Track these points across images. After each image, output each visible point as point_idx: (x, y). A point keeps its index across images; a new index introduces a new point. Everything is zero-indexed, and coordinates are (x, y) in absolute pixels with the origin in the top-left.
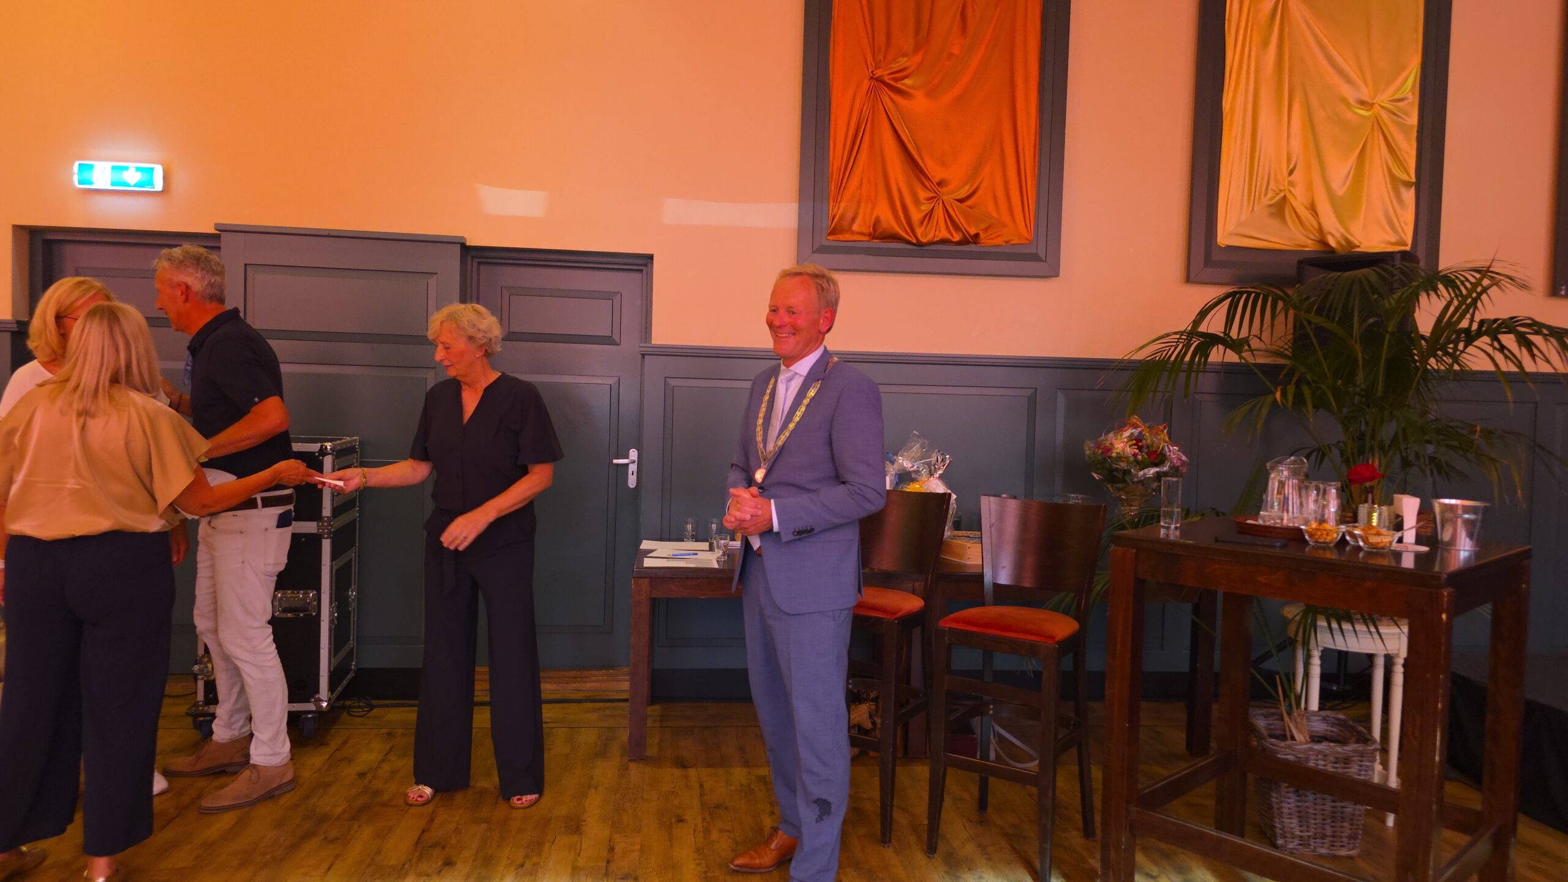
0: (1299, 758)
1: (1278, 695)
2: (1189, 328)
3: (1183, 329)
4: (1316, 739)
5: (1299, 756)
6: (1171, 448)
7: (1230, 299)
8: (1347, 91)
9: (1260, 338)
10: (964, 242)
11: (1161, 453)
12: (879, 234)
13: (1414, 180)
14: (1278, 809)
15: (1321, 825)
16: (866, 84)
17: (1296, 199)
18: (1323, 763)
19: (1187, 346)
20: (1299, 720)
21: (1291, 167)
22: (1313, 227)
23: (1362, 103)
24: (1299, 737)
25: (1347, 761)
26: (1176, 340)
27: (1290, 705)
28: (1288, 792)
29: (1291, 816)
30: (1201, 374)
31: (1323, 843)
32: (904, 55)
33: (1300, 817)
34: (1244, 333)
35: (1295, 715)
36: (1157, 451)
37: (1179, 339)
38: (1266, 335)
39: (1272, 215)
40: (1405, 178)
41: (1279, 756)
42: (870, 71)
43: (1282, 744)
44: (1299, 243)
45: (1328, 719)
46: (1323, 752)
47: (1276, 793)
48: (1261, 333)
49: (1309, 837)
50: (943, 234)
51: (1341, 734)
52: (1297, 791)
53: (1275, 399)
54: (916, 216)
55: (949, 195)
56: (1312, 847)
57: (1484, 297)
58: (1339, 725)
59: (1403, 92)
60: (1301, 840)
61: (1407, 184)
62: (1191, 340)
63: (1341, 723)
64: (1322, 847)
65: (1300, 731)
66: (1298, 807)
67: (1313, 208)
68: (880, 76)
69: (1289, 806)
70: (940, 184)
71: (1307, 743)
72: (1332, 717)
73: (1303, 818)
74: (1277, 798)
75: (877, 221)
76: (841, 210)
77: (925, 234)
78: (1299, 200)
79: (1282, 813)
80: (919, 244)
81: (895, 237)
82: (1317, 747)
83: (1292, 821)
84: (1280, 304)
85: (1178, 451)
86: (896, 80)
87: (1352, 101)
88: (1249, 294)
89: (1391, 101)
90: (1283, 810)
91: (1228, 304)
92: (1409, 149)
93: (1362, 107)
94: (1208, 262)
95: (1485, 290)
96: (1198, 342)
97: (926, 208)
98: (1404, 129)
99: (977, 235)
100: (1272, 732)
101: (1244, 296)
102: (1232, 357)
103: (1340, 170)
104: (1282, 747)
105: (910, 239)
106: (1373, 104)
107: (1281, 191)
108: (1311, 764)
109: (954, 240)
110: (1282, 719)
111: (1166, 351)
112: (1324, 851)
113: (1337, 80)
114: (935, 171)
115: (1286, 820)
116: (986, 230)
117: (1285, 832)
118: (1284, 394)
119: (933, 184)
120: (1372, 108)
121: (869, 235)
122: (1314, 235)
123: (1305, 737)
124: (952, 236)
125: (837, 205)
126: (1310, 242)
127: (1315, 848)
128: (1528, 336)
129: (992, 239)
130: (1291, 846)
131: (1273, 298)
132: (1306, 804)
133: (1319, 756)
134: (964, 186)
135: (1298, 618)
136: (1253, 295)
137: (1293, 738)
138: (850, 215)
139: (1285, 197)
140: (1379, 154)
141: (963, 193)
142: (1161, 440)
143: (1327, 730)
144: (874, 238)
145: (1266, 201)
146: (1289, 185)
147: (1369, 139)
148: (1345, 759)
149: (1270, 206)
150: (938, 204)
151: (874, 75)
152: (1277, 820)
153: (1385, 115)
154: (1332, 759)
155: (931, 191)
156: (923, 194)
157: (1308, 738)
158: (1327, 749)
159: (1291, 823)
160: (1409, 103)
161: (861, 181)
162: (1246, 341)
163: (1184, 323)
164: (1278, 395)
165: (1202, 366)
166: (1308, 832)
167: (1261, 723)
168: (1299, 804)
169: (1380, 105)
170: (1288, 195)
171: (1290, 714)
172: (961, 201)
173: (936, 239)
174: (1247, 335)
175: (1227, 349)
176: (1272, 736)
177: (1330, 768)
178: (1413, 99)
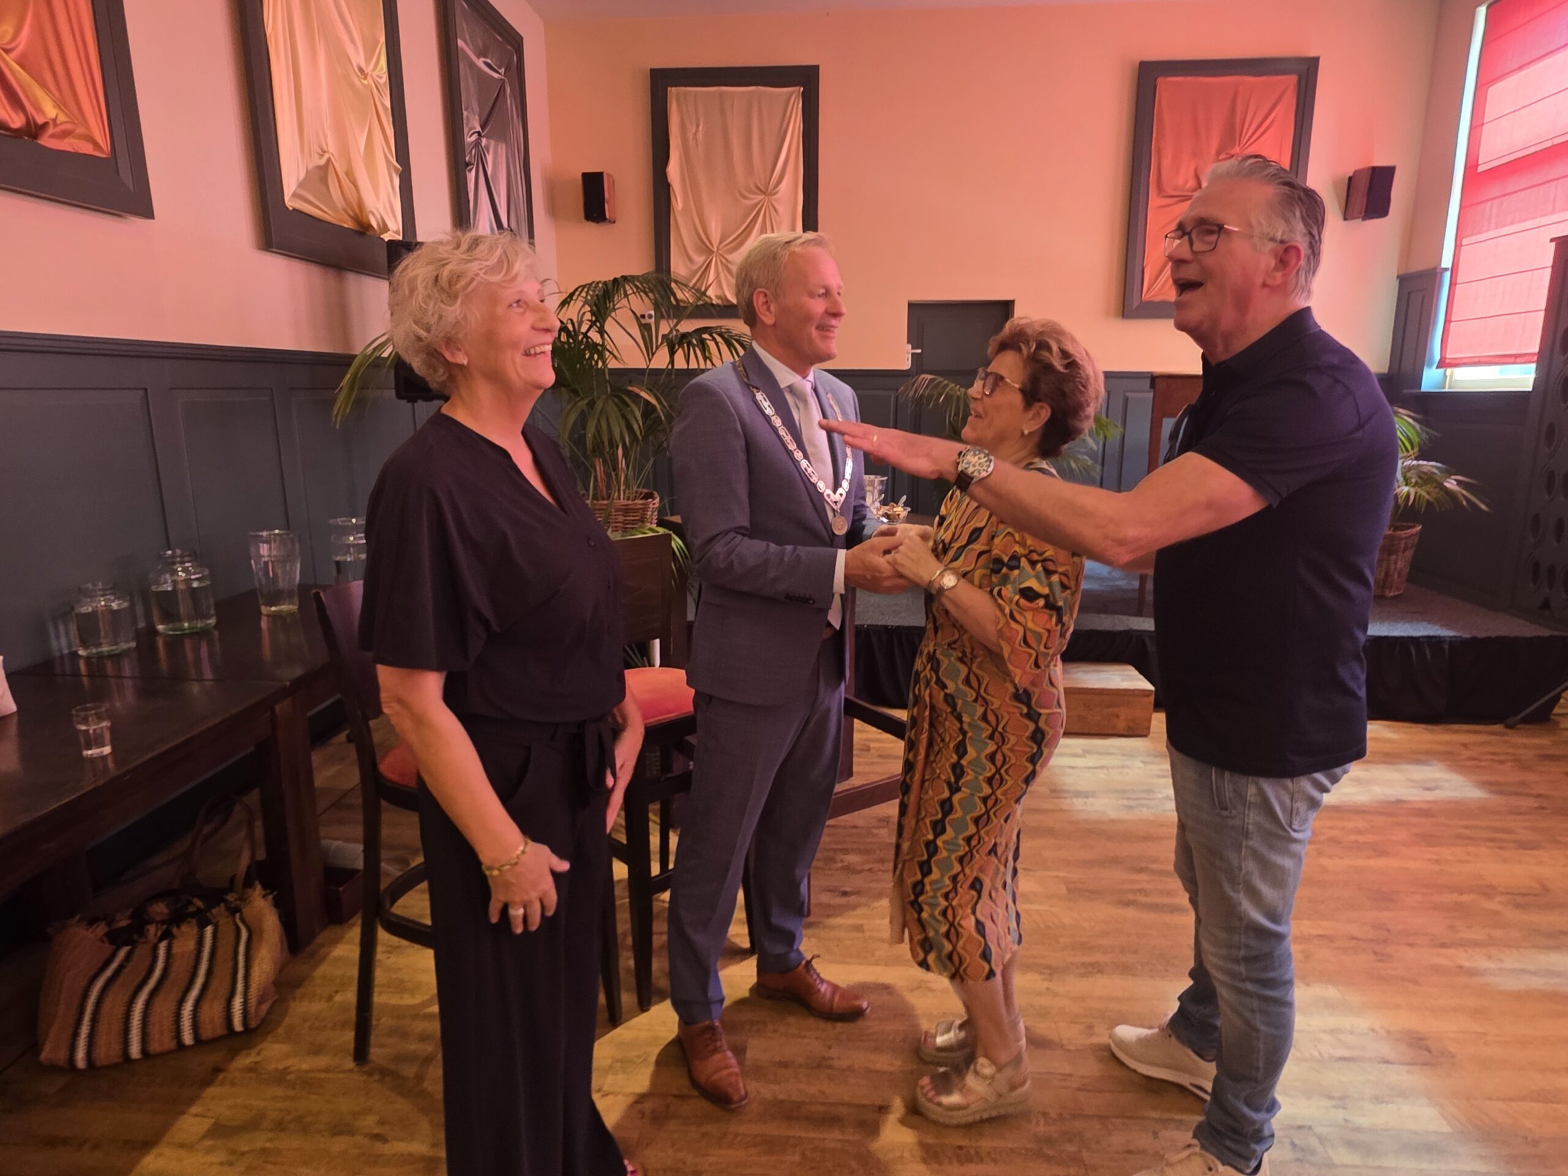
8: (352, 53)
10: (24, 133)
13: (400, 168)
22: (354, 202)
39: (320, 179)
40: (395, 163)
44: (341, 217)
59: (380, 68)
61: (396, 170)
67: (351, 180)
78: (339, 167)
87: (356, 66)
89: (376, 76)
92: (390, 133)
98: (384, 109)
99: (45, 125)
106: (367, 75)
107: (324, 152)
109: (13, 126)
120: (367, 78)
122: (353, 211)
124: (11, 118)
126: (347, 217)
129: (57, 138)
134: (10, 27)
139: (329, 160)
140: (377, 132)
141: (10, 37)
145: (315, 160)
147: (371, 116)
149: (319, 167)
153: (374, 89)
160: (384, 83)
169: (372, 78)
170: (332, 158)
172: (9, 56)
178: (385, 79)
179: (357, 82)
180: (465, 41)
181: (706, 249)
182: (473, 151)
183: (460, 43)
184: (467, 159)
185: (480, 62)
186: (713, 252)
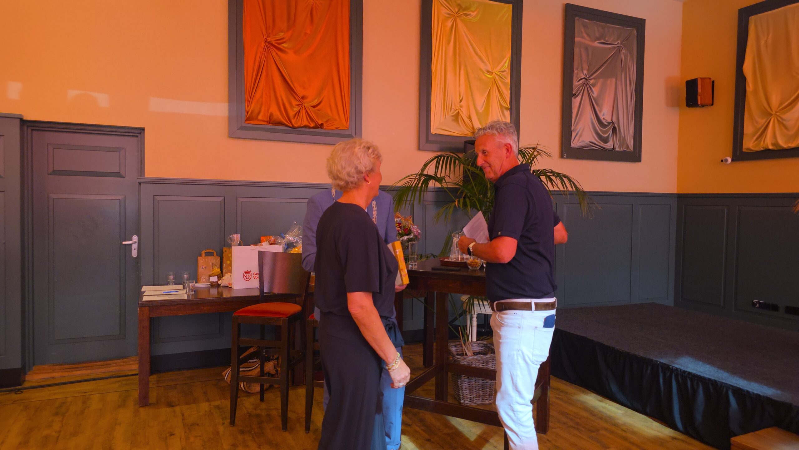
0: (469, 363)
1: (460, 336)
2: (420, 172)
3: (417, 173)
4: (475, 354)
5: (468, 362)
6: (414, 227)
7: (437, 159)
8: (482, 66)
9: (449, 177)
10: (316, 127)
11: (409, 229)
12: (271, 121)
13: (509, 107)
14: (461, 387)
15: (478, 392)
16: (263, 44)
17: (463, 113)
18: (478, 364)
19: (419, 180)
20: (468, 346)
21: (461, 99)
22: (470, 126)
23: (488, 72)
24: (468, 354)
25: (487, 362)
26: (415, 178)
27: (465, 340)
28: (465, 379)
29: (466, 389)
30: (425, 192)
31: (479, 399)
32: (282, 32)
33: (470, 389)
34: (443, 175)
35: (467, 344)
36: (407, 229)
37: (416, 177)
38: (452, 175)
39: (453, 120)
40: (506, 106)
41: (461, 363)
42: (265, 38)
43: (462, 358)
44: (465, 133)
45: (480, 344)
46: (477, 359)
47: (460, 380)
48: (450, 174)
49: (473, 397)
50: (305, 123)
51: (485, 350)
52: (468, 378)
53: (455, 205)
54: (291, 114)
55: (307, 104)
56: (475, 402)
57: (535, 159)
58: (484, 346)
59: (504, 68)
60: (470, 399)
61: (507, 109)
62: (421, 177)
63: (485, 346)
64: (479, 401)
65: (469, 351)
66: (469, 384)
67: (470, 118)
68: (270, 41)
69: (465, 385)
70: (303, 98)
71: (472, 356)
72: (482, 344)
73: (471, 390)
74: (460, 382)
75: (271, 115)
76: (252, 108)
77: (296, 122)
78: (464, 115)
79: (463, 388)
80: (293, 127)
81: (280, 124)
82: (476, 357)
83: (466, 391)
84: (457, 161)
85: (417, 228)
86: (279, 44)
87: (485, 71)
88: (444, 157)
89: (500, 72)
90: (463, 387)
91: (436, 161)
92: (507, 93)
93: (489, 74)
94: (427, 141)
95: (535, 157)
96: (424, 178)
97: (296, 109)
98: (504, 84)
99: (322, 124)
100: (458, 353)
101: (443, 157)
102: (438, 185)
103: (480, 101)
104: (462, 359)
105: (288, 124)
106: (493, 72)
107: (457, 109)
108: (474, 365)
109: (311, 126)
110: (462, 347)
111: (410, 183)
112: (479, 403)
113: (478, 61)
114: (300, 92)
115: (464, 391)
116: (327, 122)
117: (464, 397)
118: (459, 202)
119: (299, 97)
120: (492, 74)
121: (267, 122)
122: (471, 130)
123: (471, 354)
124: (310, 125)
125: (250, 106)
126: (469, 133)
127: (476, 402)
128: (551, 177)
129: (329, 126)
130: (466, 402)
131: (454, 159)
132: (472, 383)
133: (477, 361)
134: (315, 99)
135: (467, 301)
136: (446, 157)
137: (466, 354)
138: (256, 111)
139: (458, 112)
140: (495, 95)
141: (315, 102)
142: (408, 223)
143: (480, 349)
144: (270, 123)
145: (451, 114)
146: (460, 107)
147: (491, 89)
148: (487, 361)
149: (453, 116)
150: (303, 108)
151: (267, 40)
152: (460, 392)
153: (497, 78)
154: (482, 362)
155: (298, 101)
156: (294, 102)
157: (472, 354)
158: (480, 358)
159: (466, 392)
160: (507, 73)
161: (262, 94)
162: (443, 178)
163: (418, 170)
164: (456, 203)
165: (426, 189)
166: (473, 395)
167: (453, 349)
168: (469, 383)
169: (495, 73)
170: (460, 112)
171: (465, 344)
172: (314, 107)
173: (302, 126)
174: (444, 175)
175: (436, 182)
176: (458, 355)
177: (481, 366)
178: (508, 71)
179: (484, 77)
180: (583, 37)
181: (768, 114)
182: (581, 88)
183: (576, 39)
184: (573, 93)
185: (596, 44)
186: (772, 115)
